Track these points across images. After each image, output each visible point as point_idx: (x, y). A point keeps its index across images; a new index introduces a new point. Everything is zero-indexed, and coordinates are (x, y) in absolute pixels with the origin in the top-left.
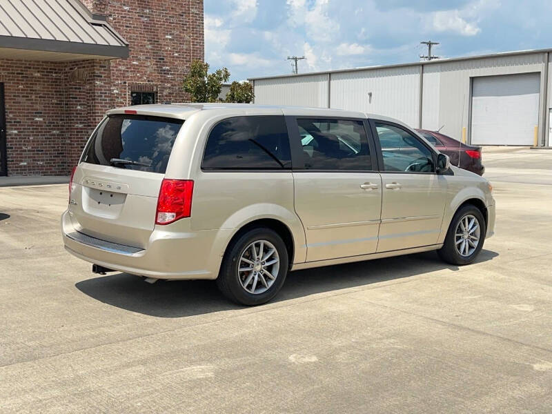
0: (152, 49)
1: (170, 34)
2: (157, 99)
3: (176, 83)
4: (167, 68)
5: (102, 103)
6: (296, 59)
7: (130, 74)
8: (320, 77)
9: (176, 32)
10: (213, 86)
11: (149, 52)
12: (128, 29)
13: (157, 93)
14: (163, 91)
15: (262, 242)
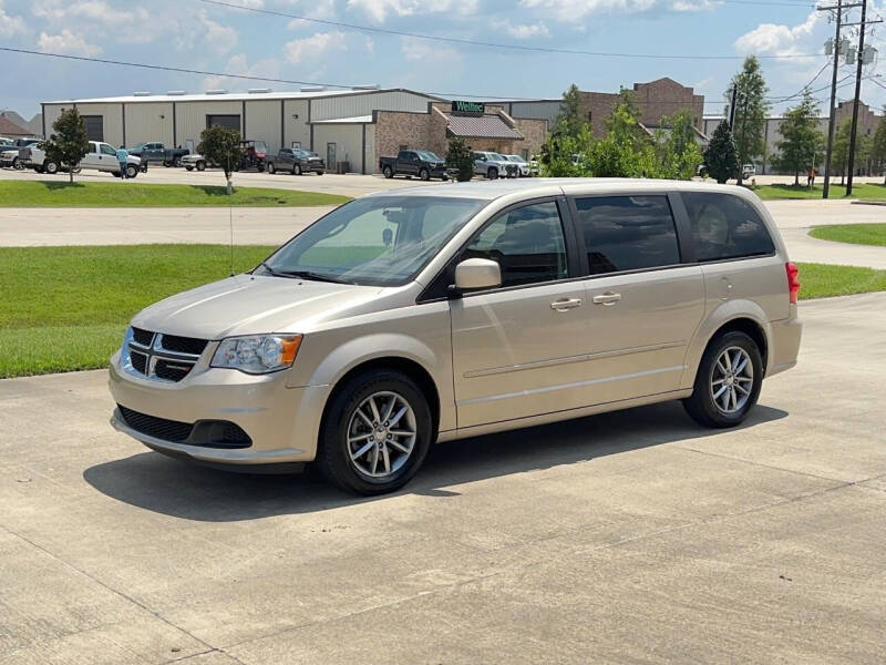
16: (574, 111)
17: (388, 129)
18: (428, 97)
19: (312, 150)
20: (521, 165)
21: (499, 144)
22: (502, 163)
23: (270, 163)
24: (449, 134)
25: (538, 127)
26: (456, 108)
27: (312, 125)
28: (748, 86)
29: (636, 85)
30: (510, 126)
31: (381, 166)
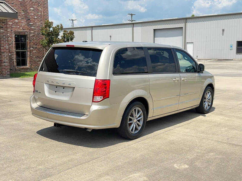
0: (24, 15)
1: (33, 8)
2: (27, 38)
3: (36, 31)
4: (32, 23)
5: (4, 40)
6: (73, 20)
7: (14, 26)
8: (88, 28)
9: (35, 7)
10: (56, 32)
11: (23, 16)
12: (13, 5)
13: (27, 35)
14: (30, 34)
15: (137, 108)
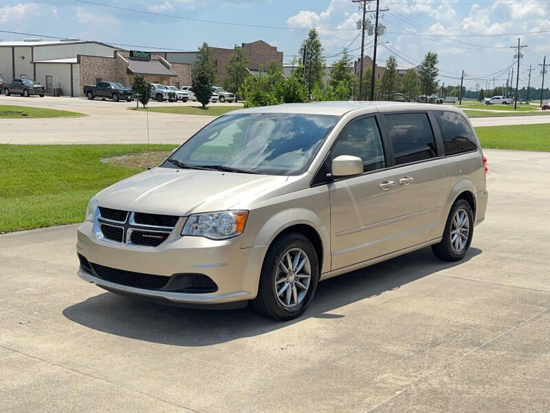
16: (207, 59)
17: (88, 67)
18: (112, 47)
19: (35, 80)
20: (177, 92)
21: (162, 79)
22: (165, 91)
23: (6, 88)
24: (129, 72)
25: (185, 68)
26: (132, 55)
27: (35, 63)
28: (312, 47)
29: (243, 44)
30: (168, 68)
31: (85, 92)
